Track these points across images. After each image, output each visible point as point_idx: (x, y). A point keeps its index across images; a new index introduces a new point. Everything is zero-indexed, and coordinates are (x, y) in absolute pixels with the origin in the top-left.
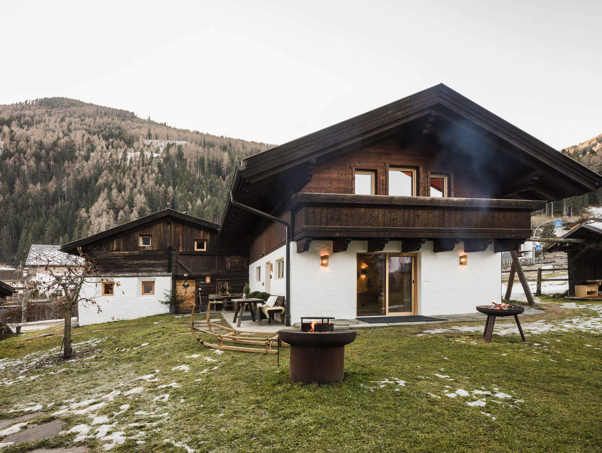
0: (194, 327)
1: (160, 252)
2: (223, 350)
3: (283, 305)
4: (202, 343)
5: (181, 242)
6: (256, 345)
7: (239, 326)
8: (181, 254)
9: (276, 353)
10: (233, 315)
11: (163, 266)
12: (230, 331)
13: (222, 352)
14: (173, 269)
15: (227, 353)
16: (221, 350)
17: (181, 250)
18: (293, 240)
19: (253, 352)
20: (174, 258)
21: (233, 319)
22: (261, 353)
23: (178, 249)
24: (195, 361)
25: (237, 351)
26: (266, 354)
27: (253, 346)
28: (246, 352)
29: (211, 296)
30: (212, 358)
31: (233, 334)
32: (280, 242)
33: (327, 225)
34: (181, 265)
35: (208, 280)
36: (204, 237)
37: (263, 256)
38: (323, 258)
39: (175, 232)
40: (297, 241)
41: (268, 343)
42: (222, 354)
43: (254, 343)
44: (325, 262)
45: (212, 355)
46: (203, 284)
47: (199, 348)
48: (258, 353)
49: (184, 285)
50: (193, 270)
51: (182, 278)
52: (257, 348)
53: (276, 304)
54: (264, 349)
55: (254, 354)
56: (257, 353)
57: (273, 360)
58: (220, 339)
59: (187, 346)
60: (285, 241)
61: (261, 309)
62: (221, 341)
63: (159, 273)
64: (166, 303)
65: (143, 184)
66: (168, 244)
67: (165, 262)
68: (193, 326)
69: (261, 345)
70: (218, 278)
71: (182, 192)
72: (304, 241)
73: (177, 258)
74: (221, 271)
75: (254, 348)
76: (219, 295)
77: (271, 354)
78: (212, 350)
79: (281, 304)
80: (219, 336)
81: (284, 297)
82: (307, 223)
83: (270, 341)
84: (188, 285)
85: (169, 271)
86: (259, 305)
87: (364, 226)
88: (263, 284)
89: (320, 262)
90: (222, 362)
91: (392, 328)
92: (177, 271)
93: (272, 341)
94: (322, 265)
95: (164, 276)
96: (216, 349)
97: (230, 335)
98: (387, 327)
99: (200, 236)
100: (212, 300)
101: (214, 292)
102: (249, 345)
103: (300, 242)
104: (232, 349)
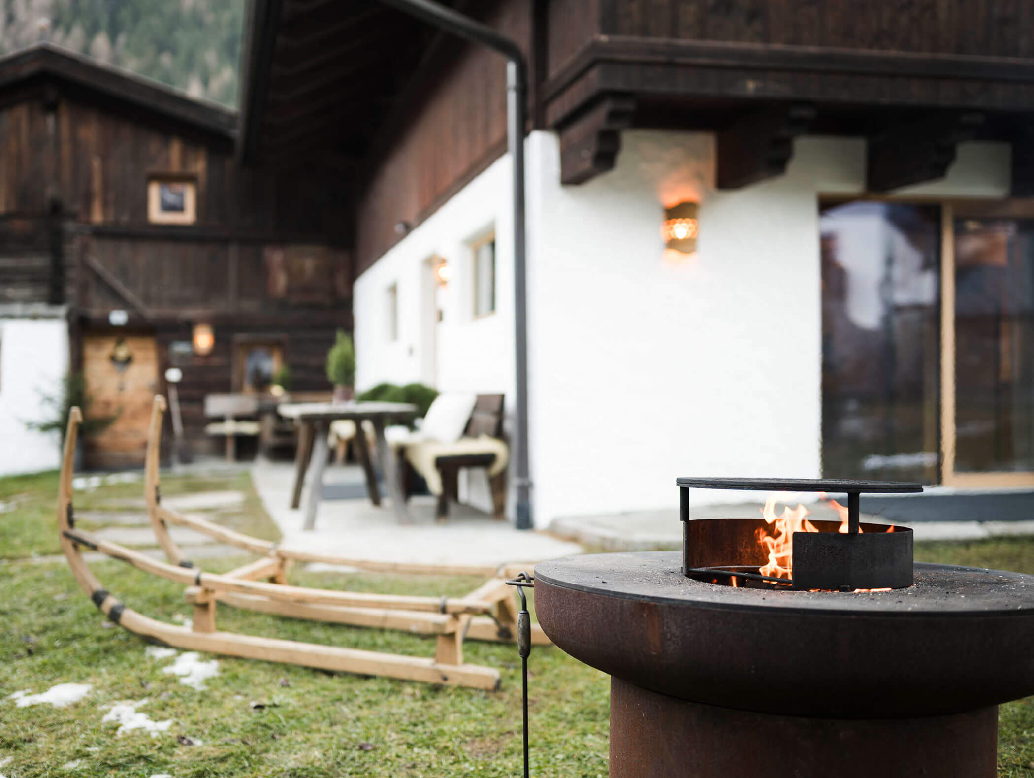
0: (78, 532)
1: (18, 225)
2: (220, 657)
3: (499, 433)
4: (114, 616)
5: (97, 184)
6: (382, 630)
7: (310, 525)
8: (100, 233)
9: (491, 685)
10: (287, 474)
11: (32, 278)
12: (259, 554)
13: (212, 668)
14: (71, 291)
15: (236, 677)
16: (207, 655)
17: (97, 217)
18: (541, 126)
19: (367, 677)
20: (72, 249)
21: (287, 495)
22: (411, 682)
23: (88, 209)
24: (50, 728)
25: (287, 667)
26: (436, 689)
27: (366, 638)
28: (330, 673)
29: (216, 404)
30: (147, 710)
31: (271, 572)
32: (479, 151)
33: (702, 36)
34: (99, 278)
35: (204, 340)
36: (184, 162)
37: (408, 228)
38: (675, 213)
39: (75, 142)
40: (560, 128)
41: (449, 629)
42: (208, 682)
43: (376, 618)
44: (681, 229)
45: (153, 686)
46: (183, 356)
47: (99, 639)
48: (398, 682)
49: (113, 359)
50: (147, 299)
51: (106, 330)
52: (388, 647)
53: (469, 430)
54: (427, 662)
55: (372, 685)
56: (392, 680)
57: (481, 735)
58: (200, 600)
59: (45, 630)
60: (504, 140)
61: (402, 452)
62: (205, 606)
63: (17, 309)
64: (46, 428)
65: (13, 29)
66: (51, 191)
67: (39, 262)
68: (71, 523)
69: (410, 634)
70: (242, 329)
71: (139, 53)
72: (598, 118)
73: (85, 249)
74: (250, 306)
75: (373, 647)
76: (245, 402)
77: (461, 688)
78: (161, 653)
79: (492, 429)
80: (198, 582)
81: (502, 397)
82: (609, 24)
83: (456, 616)
84: (128, 361)
85: (55, 299)
86: (395, 435)
87: (870, 47)
88: (411, 351)
89: (662, 231)
90: (198, 743)
91: (1004, 548)
92: (83, 300)
93: (464, 618)
94: (673, 244)
95: (35, 317)
96: (182, 650)
97: (253, 576)
98: (982, 541)
99: (168, 161)
100: (220, 419)
101: (225, 388)
102: (349, 627)
103: (577, 131)
104: (261, 655)
